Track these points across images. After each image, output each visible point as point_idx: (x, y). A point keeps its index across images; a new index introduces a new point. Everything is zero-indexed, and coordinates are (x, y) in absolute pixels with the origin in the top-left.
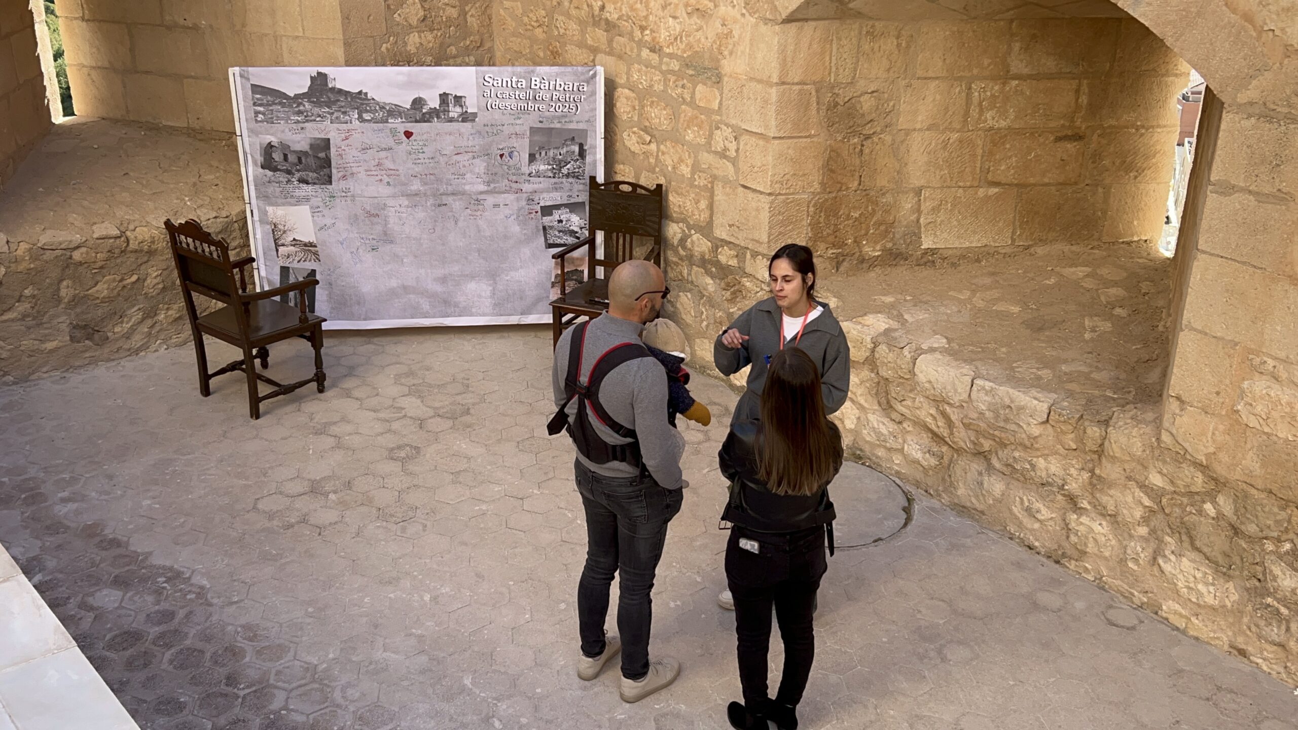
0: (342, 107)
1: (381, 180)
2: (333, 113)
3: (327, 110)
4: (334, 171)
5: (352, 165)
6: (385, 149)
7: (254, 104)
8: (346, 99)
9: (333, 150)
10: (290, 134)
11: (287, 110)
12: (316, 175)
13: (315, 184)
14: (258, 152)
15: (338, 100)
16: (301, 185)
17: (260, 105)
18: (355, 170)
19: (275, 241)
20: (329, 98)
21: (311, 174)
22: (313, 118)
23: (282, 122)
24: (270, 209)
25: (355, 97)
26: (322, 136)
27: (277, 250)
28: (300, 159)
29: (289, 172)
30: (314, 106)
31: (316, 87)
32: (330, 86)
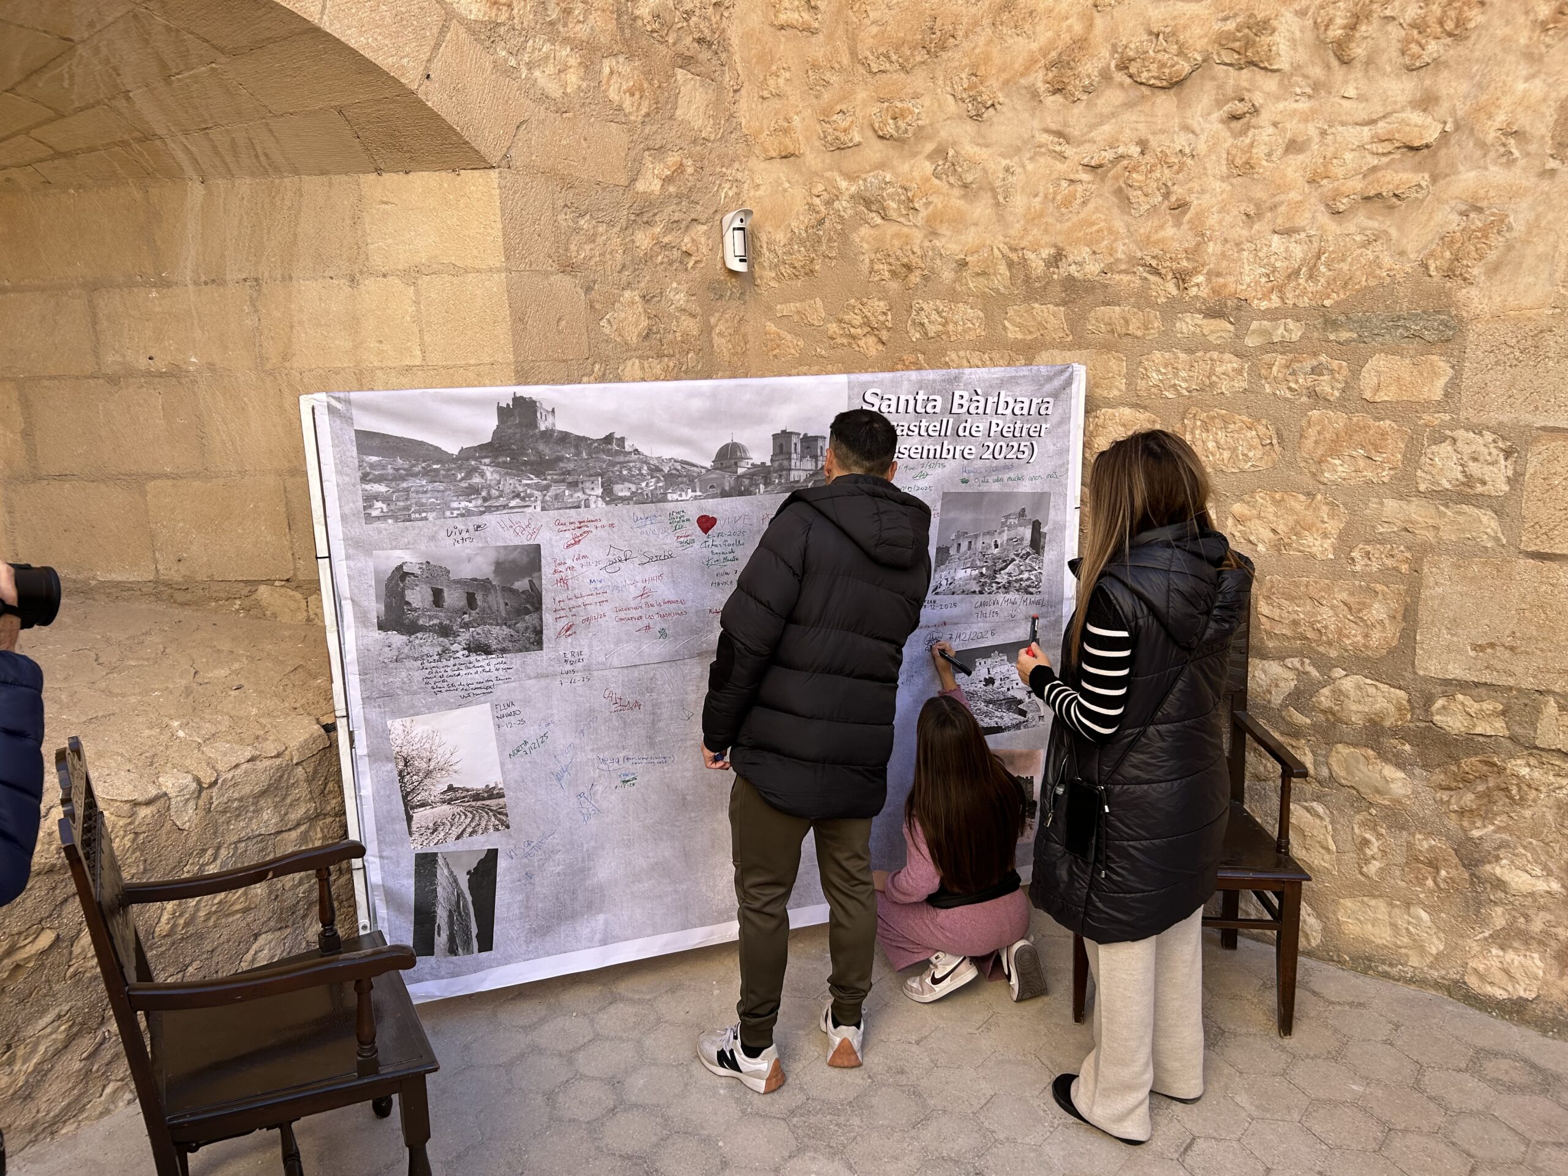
0: (569, 473)
1: (648, 627)
2: (547, 488)
3: (536, 480)
4: (548, 618)
5: (587, 600)
6: (658, 558)
7: (365, 478)
8: (578, 454)
9: (547, 570)
10: (450, 541)
11: (440, 486)
12: (506, 630)
13: (504, 651)
14: (372, 591)
15: (560, 459)
16: (473, 657)
17: (379, 480)
18: (593, 610)
19: (404, 798)
20: (540, 455)
21: (496, 630)
22: (502, 501)
23: (431, 516)
24: (396, 726)
25: (598, 450)
26: (524, 540)
27: (409, 819)
28: (471, 600)
29: (445, 631)
30: (507, 474)
31: (511, 431)
32: (543, 428)
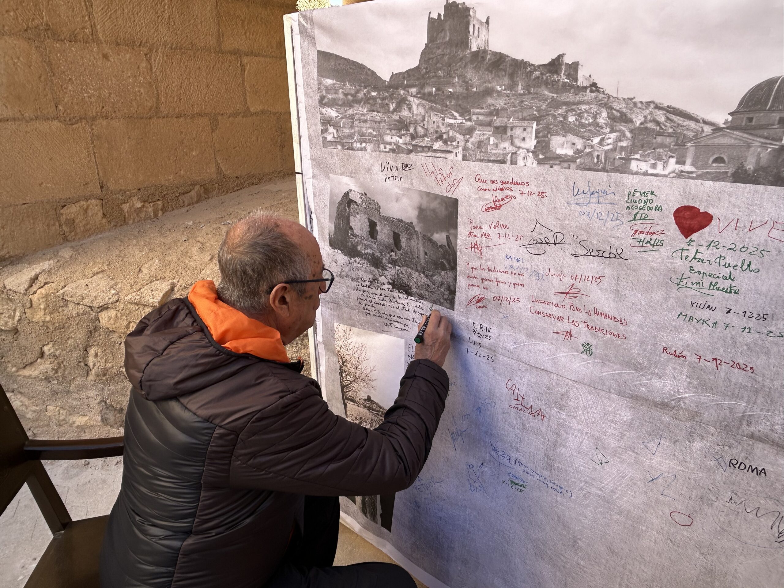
0: (497, 113)
2: (470, 131)
3: (460, 120)
4: (461, 281)
5: (502, 277)
6: (600, 254)
7: (322, 102)
8: (512, 87)
9: (463, 230)
10: (381, 176)
11: (377, 116)
12: (425, 279)
13: (421, 297)
14: (327, 211)
15: (488, 92)
16: (396, 294)
17: (332, 104)
18: (506, 291)
20: (467, 84)
22: (426, 142)
23: (369, 147)
25: (539, 82)
26: (442, 191)
27: (345, 406)
28: (396, 237)
29: (376, 262)
30: (431, 108)
31: (439, 51)
32: (474, 48)
